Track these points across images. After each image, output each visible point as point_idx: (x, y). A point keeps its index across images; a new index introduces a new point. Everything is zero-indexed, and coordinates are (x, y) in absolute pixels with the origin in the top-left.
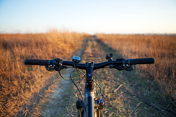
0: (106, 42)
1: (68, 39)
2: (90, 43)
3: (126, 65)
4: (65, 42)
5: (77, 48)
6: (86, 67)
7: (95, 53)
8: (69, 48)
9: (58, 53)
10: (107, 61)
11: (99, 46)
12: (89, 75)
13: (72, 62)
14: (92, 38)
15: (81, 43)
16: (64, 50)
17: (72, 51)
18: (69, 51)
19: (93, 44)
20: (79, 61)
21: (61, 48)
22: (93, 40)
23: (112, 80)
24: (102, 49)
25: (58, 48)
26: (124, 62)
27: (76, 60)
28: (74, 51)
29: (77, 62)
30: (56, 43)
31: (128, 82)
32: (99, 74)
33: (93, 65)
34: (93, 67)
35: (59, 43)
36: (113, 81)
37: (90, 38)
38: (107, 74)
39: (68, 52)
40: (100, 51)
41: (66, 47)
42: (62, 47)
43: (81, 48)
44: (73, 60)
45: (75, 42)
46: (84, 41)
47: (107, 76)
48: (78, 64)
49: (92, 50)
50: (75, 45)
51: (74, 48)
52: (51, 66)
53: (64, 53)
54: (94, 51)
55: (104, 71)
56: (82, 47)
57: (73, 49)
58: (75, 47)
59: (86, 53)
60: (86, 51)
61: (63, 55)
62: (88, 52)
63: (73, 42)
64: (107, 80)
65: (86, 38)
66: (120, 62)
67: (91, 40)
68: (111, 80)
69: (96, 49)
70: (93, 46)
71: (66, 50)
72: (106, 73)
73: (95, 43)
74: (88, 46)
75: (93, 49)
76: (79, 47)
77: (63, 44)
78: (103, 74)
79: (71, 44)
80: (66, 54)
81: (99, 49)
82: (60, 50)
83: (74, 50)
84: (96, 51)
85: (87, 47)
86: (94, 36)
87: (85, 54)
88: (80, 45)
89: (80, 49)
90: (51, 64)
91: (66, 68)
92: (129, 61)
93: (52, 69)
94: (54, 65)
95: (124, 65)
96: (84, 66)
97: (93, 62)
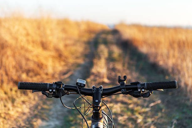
0: (144, 49)
1: (50, 38)
2: (103, 50)
3: (141, 90)
4: (44, 46)
5: (71, 60)
7: (116, 76)
8: (53, 62)
9: (28, 72)
10: (120, 85)
11: (127, 59)
12: (96, 101)
14: (110, 37)
15: (80, 49)
16: (40, 66)
17: (60, 67)
18: (54, 68)
19: (111, 53)
20: (84, 85)
21: (36, 59)
22: (112, 43)
24: (134, 68)
25: (28, 60)
26: (139, 86)
27: (81, 84)
28: (66, 68)
29: (82, 87)
30: (22, 48)
32: (123, 123)
33: (101, 90)
35: (30, 47)
37: (103, 36)
38: (140, 123)
39: (50, 70)
40: (128, 71)
41: (46, 58)
42: (37, 56)
43: (81, 61)
45: (66, 46)
46: (88, 43)
48: (82, 89)
49: (108, 69)
50: (66, 53)
51: (64, 61)
53: (41, 72)
54: (114, 69)
55: (134, 117)
56: (84, 60)
57: (63, 63)
58: (66, 58)
59: (93, 74)
60: (94, 70)
61: (38, 77)
62: (99, 73)
63: (61, 46)
65: (93, 36)
66: (135, 86)
67: (106, 43)
69: (119, 66)
70: (110, 59)
71: (46, 66)
72: (139, 121)
73: (117, 51)
74: (99, 58)
75: (111, 66)
76: (77, 58)
77: (38, 50)
78: (132, 124)
79: (57, 50)
80: (47, 74)
81: (126, 65)
82: (31, 65)
83: (65, 65)
84: (119, 71)
85: (95, 61)
86: (115, 32)
87: (92, 77)
88: (79, 55)
89: (79, 65)
90: (51, 89)
91: (68, 94)
92: (146, 85)
93: (52, 95)
94: (54, 90)
95: (139, 90)
96: (90, 92)
97: (102, 86)
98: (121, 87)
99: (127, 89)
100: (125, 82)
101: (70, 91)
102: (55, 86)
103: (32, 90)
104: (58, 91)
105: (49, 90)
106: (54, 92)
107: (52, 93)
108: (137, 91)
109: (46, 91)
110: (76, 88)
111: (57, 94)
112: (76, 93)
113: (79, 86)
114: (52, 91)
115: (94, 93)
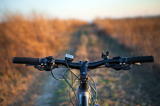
3: (123, 63)
6: (80, 66)
10: (103, 59)
12: (83, 73)
13: (65, 61)
20: (72, 60)
23: (123, 98)
26: (120, 60)
27: (69, 58)
29: (70, 61)
31: (150, 102)
33: (87, 64)
34: (87, 66)
36: (124, 101)
44: (66, 58)
47: (114, 93)
48: (71, 63)
52: (42, 64)
64: (113, 100)
66: (117, 61)
67: (87, 33)
68: (120, 99)
70: (90, 44)
72: (112, 88)
73: (94, 38)
86: (93, 25)
88: (66, 43)
90: (42, 63)
91: (58, 68)
92: (126, 59)
93: (43, 68)
94: (45, 64)
95: (121, 64)
96: (77, 66)
97: (87, 60)
98: (105, 61)
99: (110, 63)
100: (108, 57)
101: (59, 65)
102: (46, 61)
103: (25, 64)
104: (49, 65)
105: (40, 64)
106: (45, 66)
107: (44, 67)
108: (118, 65)
109: (38, 65)
110: (64, 62)
111: (47, 67)
112: (65, 67)
113: (67, 60)
114: (44, 65)
115: (81, 67)
